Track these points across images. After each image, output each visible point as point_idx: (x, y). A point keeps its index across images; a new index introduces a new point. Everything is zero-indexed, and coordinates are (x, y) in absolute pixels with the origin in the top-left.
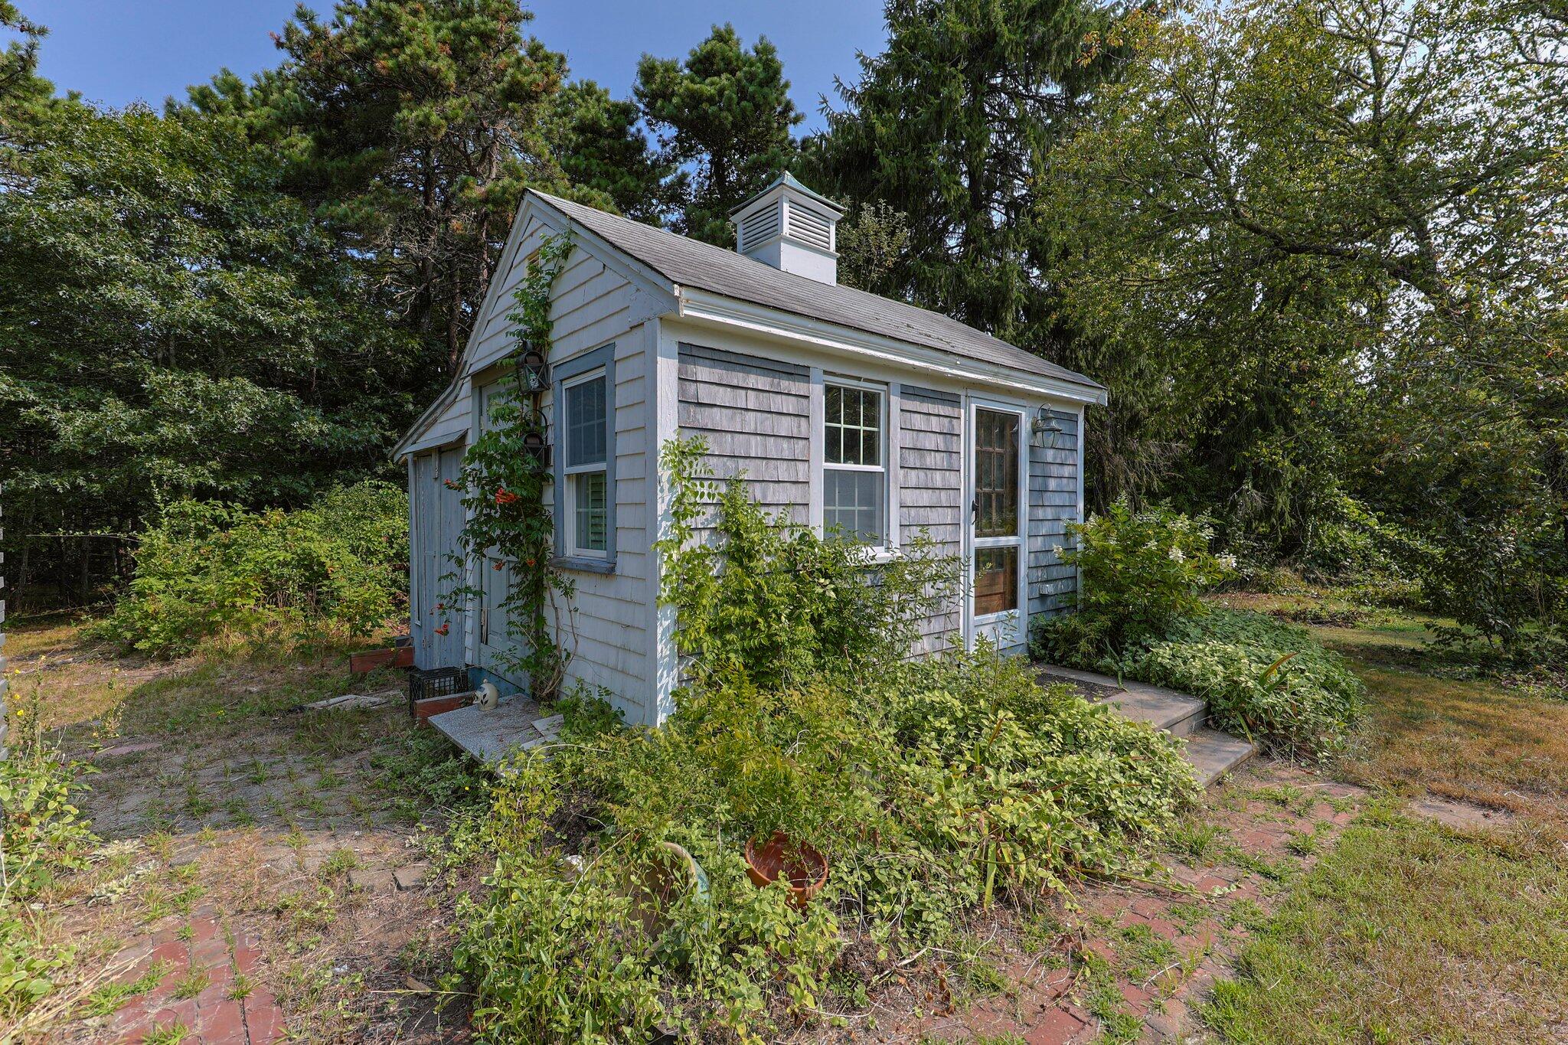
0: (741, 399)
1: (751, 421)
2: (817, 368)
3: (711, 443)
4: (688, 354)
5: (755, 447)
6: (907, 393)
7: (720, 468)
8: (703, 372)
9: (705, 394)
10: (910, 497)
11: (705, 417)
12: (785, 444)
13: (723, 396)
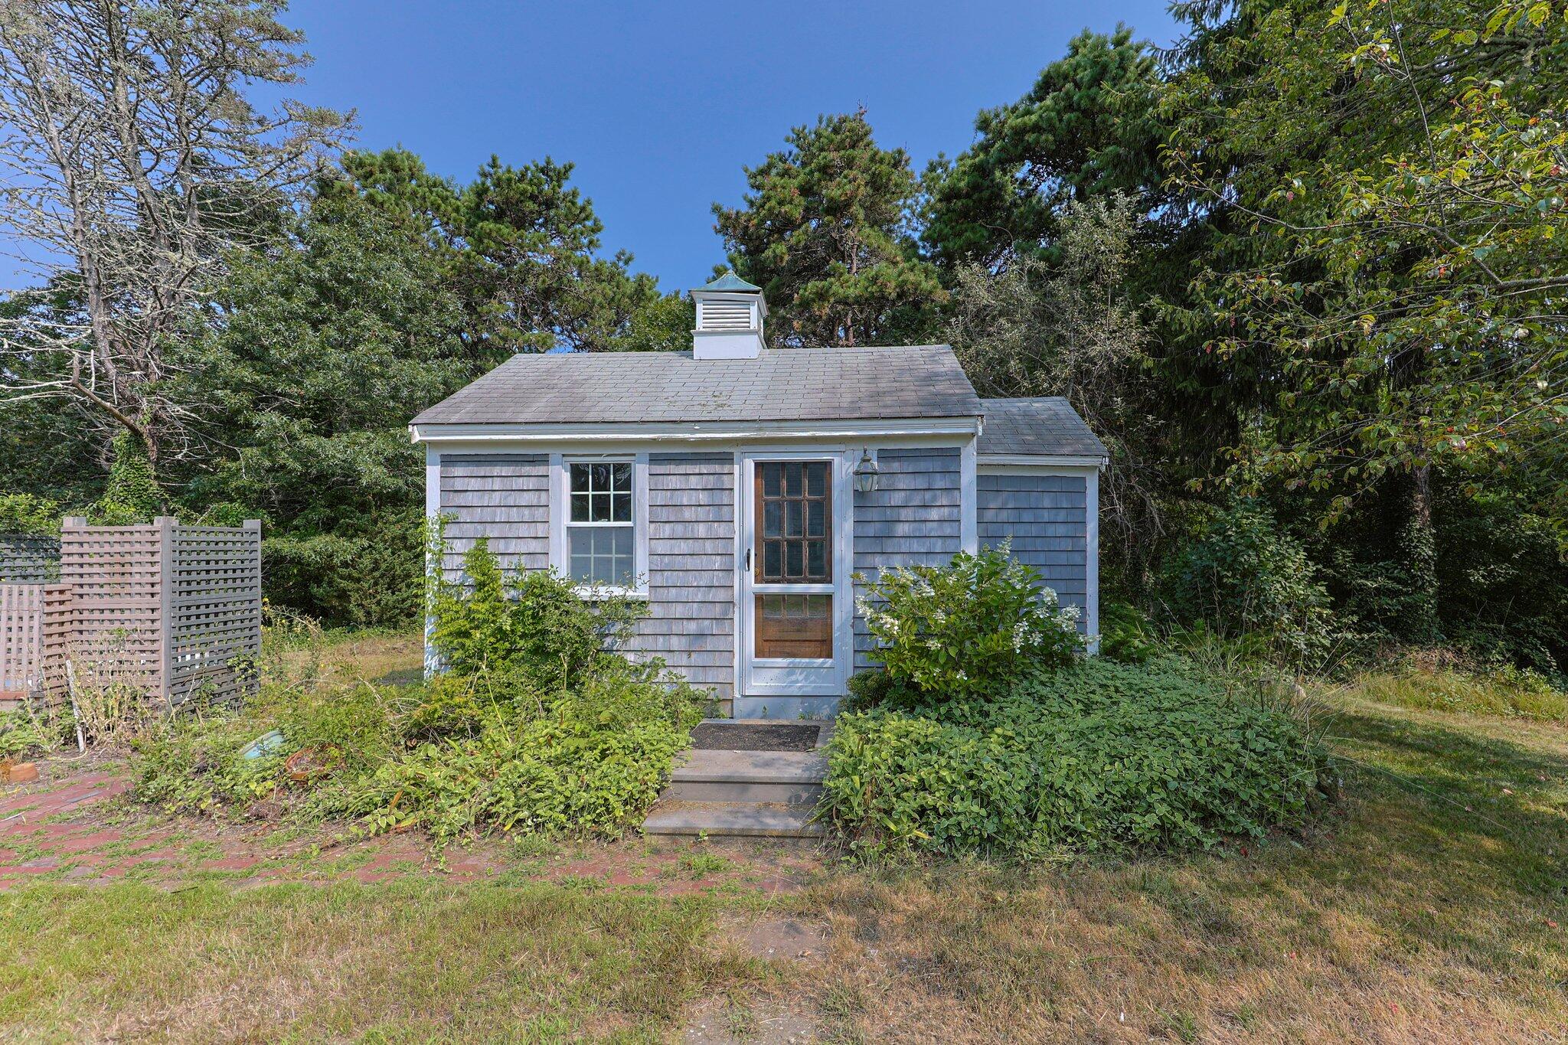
0: (488, 484)
1: (496, 499)
2: (555, 453)
3: (464, 515)
4: (447, 461)
5: (501, 515)
6: (654, 459)
7: (470, 530)
8: (459, 471)
9: (459, 484)
10: (661, 547)
11: (460, 499)
12: (526, 511)
13: (474, 484)
